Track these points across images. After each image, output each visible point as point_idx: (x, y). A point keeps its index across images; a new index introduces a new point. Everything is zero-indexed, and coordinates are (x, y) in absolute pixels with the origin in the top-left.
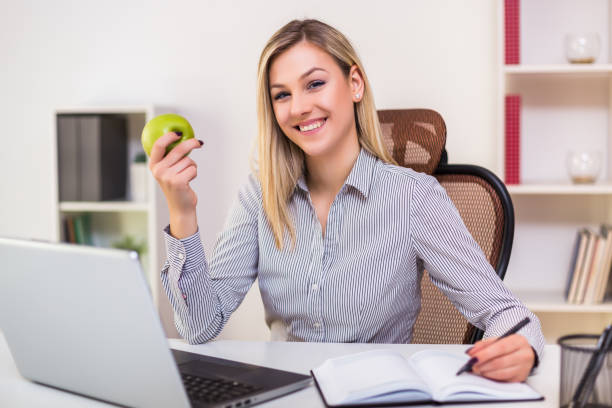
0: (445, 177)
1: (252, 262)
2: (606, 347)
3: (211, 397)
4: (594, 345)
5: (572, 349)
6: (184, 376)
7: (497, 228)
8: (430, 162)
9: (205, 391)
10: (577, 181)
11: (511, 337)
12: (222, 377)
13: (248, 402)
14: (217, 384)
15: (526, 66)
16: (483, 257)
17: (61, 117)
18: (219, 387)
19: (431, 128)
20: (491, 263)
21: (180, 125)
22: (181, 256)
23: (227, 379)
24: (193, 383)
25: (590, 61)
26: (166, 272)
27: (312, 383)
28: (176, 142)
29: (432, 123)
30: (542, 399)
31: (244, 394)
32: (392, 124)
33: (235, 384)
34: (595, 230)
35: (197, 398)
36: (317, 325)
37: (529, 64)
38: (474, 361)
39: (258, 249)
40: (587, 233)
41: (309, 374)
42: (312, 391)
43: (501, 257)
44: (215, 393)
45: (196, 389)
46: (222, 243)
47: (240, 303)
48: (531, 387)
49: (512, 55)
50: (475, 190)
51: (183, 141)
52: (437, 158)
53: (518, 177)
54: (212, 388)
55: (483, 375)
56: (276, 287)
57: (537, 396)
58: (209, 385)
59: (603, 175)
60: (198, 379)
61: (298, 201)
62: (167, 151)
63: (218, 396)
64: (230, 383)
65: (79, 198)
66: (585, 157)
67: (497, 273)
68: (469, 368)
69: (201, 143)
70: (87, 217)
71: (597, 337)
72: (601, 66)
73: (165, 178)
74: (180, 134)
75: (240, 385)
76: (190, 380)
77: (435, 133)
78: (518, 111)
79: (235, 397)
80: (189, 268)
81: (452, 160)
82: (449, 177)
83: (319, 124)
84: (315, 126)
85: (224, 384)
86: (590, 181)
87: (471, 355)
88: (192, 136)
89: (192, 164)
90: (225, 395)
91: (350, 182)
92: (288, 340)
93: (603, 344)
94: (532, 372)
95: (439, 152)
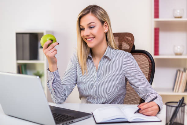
0: (134, 53)
1: (75, 79)
2: (180, 105)
3: (61, 120)
4: (176, 105)
5: (170, 106)
6: (53, 114)
7: (150, 69)
8: (129, 49)
9: (60, 118)
10: (177, 54)
11: (151, 102)
12: (65, 114)
13: (72, 121)
14: (63, 116)
15: (161, 19)
16: (145, 78)
17: (17, 34)
18: (64, 117)
19: (130, 38)
20: (148, 80)
21: (52, 38)
22: (52, 77)
23: (66, 114)
24: (56, 116)
25: (181, 17)
26: (48, 82)
27: (92, 116)
28: (51, 43)
29: (130, 37)
30: (161, 121)
31: (71, 119)
32: (118, 37)
33: (69, 116)
34: (182, 69)
35: (57, 120)
36: (95, 98)
37: (161, 18)
38: (140, 109)
39: (77, 75)
40: (179, 70)
41: (91, 113)
42: (92, 118)
43: (151, 78)
44: (63, 119)
45: (57, 117)
46: (66, 74)
47: (71, 92)
48: (157, 117)
49: (157, 15)
50: (143, 57)
51: (53, 43)
52: (132, 48)
53: (158, 53)
54: (62, 117)
55: (142, 114)
56: (82, 87)
57: (160, 120)
58: (61, 116)
59: (185, 53)
60: (58, 115)
61: (89, 60)
62: (48, 46)
63: (64, 120)
64: (67, 116)
65: (23, 59)
66: (179, 47)
67: (150, 83)
68: (138, 111)
69: (59, 43)
70: (25, 65)
71: (177, 102)
72: (184, 19)
73: (47, 54)
74: (52, 41)
75: (70, 116)
76: (55, 115)
77: (131, 40)
78: (158, 33)
79: (68, 120)
80: (55, 81)
81: (136, 48)
82: (135, 53)
83: (92, 39)
84: (91, 39)
85: (65, 116)
86: (181, 54)
87: (139, 107)
88: (56, 41)
89: (56, 50)
90: (65, 119)
91: (105, 54)
92: (86, 103)
93: (179, 105)
94: (158, 113)
95: (132, 46)
